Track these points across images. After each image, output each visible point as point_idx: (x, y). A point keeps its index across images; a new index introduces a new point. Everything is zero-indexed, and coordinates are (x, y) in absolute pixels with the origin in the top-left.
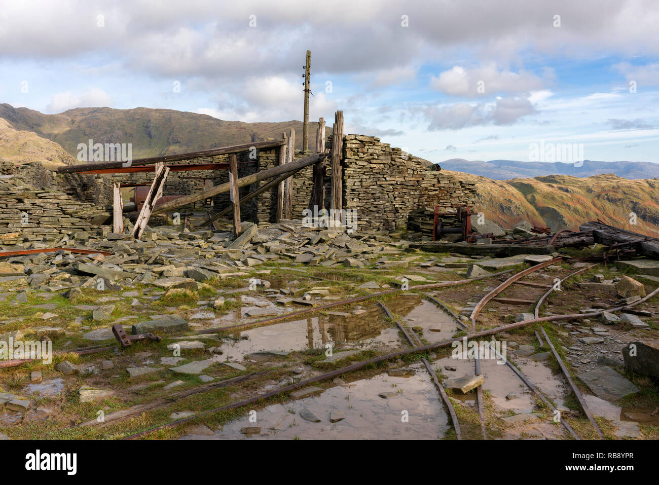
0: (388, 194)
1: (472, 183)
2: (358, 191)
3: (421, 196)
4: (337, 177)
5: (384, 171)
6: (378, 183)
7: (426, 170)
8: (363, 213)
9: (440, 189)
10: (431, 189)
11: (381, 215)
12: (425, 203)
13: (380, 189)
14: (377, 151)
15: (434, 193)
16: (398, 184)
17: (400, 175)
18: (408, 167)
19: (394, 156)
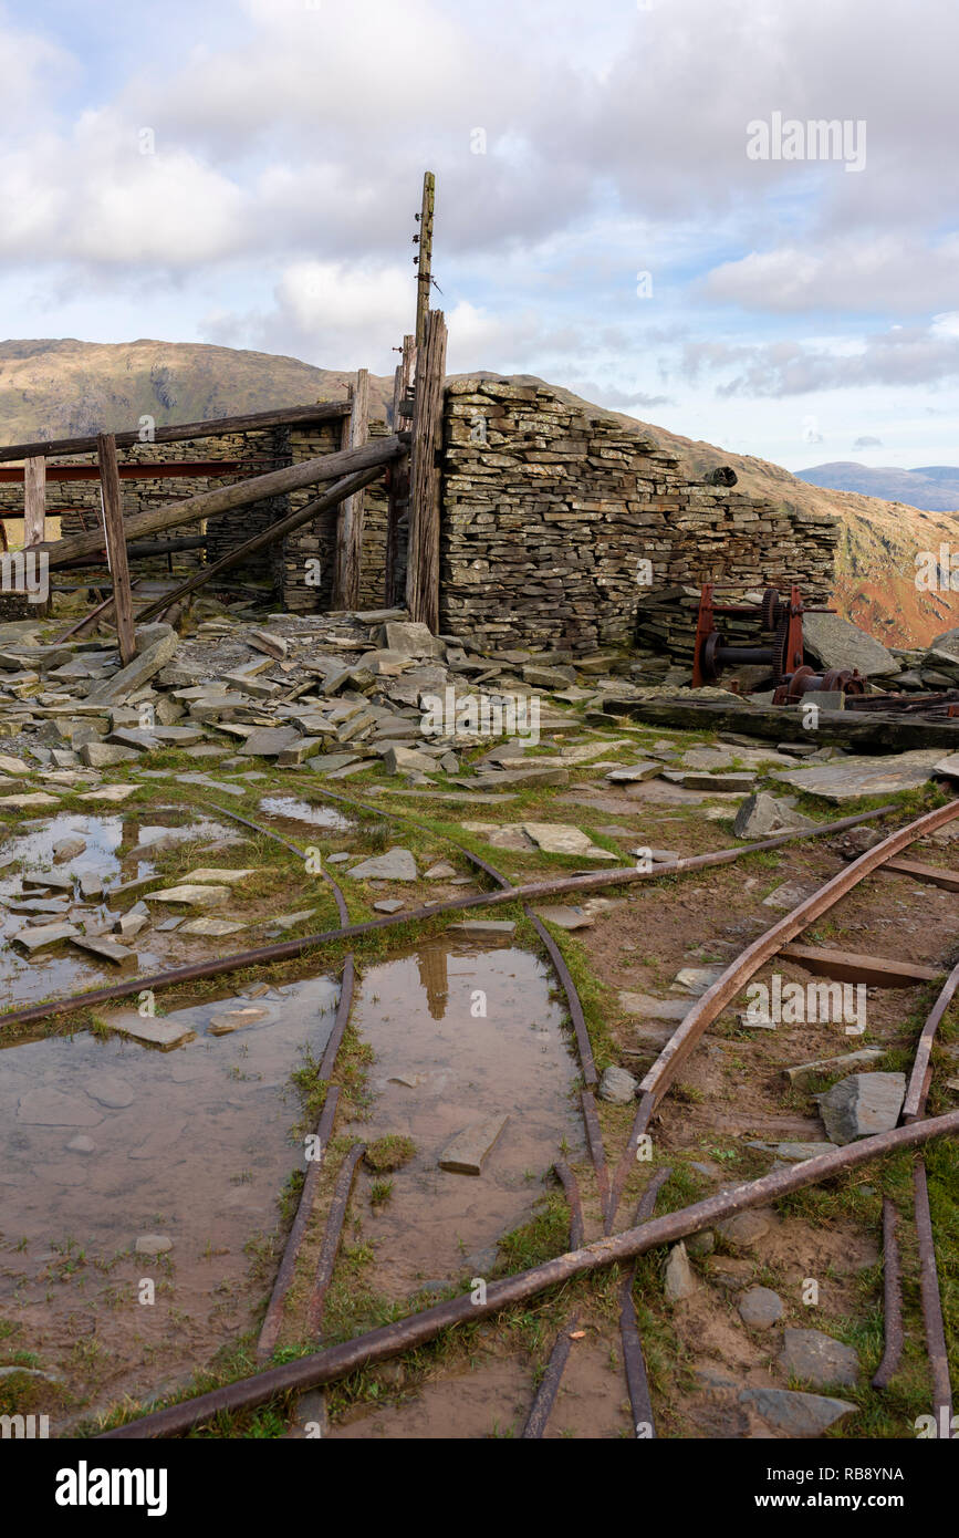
0: (576, 549)
1: (826, 521)
2: (486, 540)
3: (676, 555)
4: (423, 499)
5: (565, 483)
6: (548, 517)
7: (692, 484)
8: (502, 601)
9: (733, 536)
10: (705, 537)
11: (556, 606)
12: (688, 574)
13: (552, 535)
14: (546, 429)
15: (714, 546)
16: (606, 522)
17: (615, 496)
18: (639, 475)
19: (595, 443)
